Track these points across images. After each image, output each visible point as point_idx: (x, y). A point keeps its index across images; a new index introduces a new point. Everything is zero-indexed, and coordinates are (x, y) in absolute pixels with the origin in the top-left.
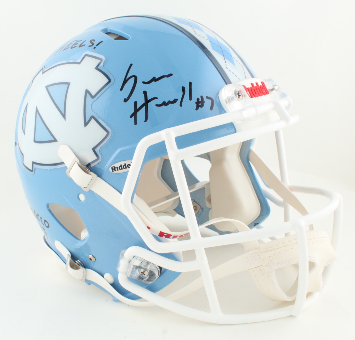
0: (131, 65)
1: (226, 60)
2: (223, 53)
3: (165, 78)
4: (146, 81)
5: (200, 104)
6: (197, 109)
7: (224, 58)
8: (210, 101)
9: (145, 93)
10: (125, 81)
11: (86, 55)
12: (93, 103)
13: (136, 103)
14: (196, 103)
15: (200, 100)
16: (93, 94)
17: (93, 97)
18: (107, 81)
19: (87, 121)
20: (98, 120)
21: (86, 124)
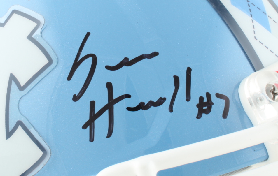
0: (88, 34)
1: (256, 23)
2: (250, 11)
3: (146, 60)
4: (112, 65)
5: (205, 108)
6: (198, 117)
7: (251, 18)
8: (223, 102)
9: (109, 86)
10: (77, 64)
11: (14, 12)
12: (21, 98)
13: (93, 104)
14: (198, 106)
15: (205, 100)
16: (22, 84)
17: (21, 88)
18: (46, 61)
19: (10, 129)
20: (29, 129)
21: (9, 134)
